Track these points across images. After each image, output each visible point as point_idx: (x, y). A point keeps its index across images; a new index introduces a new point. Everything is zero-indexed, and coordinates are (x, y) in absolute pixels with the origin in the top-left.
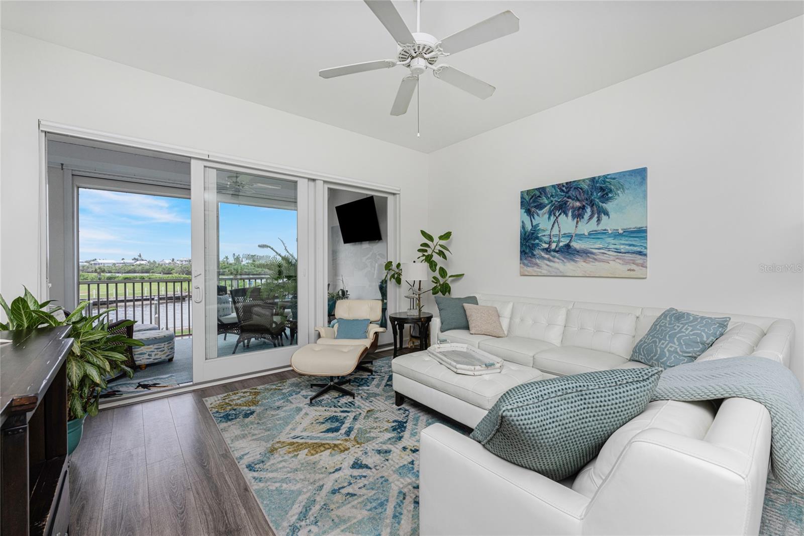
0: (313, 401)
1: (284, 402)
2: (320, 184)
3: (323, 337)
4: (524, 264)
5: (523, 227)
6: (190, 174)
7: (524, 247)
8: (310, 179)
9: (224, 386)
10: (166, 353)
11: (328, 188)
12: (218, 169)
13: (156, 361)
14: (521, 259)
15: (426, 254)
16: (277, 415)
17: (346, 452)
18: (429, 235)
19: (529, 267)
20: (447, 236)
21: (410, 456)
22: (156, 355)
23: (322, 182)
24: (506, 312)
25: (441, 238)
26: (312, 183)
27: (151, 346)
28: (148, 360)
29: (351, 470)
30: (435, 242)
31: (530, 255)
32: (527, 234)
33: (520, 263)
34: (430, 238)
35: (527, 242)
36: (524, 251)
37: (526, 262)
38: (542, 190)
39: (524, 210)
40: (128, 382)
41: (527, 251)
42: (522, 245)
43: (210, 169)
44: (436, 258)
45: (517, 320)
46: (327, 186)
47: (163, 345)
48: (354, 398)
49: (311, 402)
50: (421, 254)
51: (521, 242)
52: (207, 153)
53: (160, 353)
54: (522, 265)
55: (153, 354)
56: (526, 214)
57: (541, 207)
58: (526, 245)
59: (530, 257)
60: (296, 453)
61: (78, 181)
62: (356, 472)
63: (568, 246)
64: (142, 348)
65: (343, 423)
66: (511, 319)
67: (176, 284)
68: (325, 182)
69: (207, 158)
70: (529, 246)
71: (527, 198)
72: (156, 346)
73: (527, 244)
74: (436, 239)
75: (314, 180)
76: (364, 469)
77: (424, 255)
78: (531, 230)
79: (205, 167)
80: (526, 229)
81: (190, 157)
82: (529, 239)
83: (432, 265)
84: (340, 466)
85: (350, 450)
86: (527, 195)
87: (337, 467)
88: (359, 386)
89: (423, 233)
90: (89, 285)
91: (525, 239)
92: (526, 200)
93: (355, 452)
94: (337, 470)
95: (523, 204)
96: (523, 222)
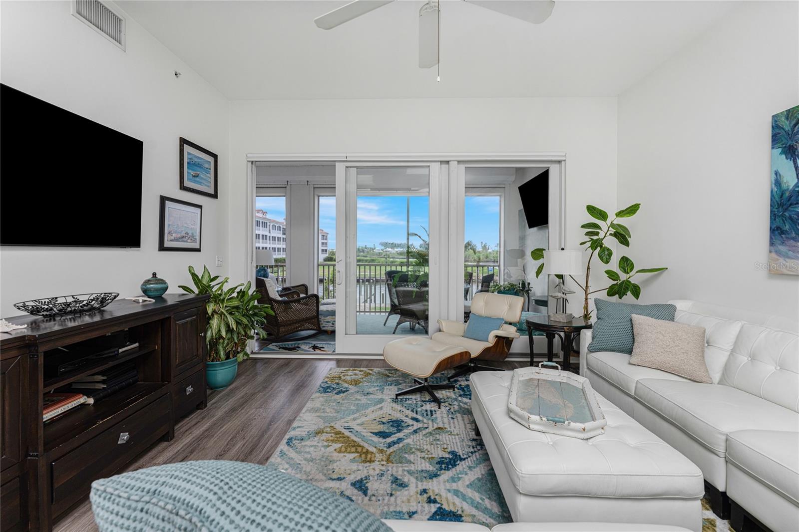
0: (399, 398)
1: (377, 390)
2: (453, 164)
3: (443, 331)
4: (778, 253)
5: (778, 182)
6: (335, 175)
7: (779, 222)
8: (441, 162)
9: (355, 361)
11: (466, 167)
12: (357, 167)
14: (772, 244)
15: (595, 238)
16: (359, 400)
17: (368, 464)
18: (601, 211)
19: (789, 257)
20: (632, 210)
21: (419, 505)
23: (457, 162)
24: (725, 338)
25: (620, 214)
26: (445, 166)
28: (331, 328)
29: (349, 486)
30: (609, 221)
31: (794, 235)
32: (787, 194)
33: (770, 252)
34: (603, 215)
35: (786, 210)
36: (778, 228)
37: (782, 248)
39: (780, 150)
40: (310, 342)
41: (787, 227)
42: (773, 216)
43: (351, 169)
44: (610, 242)
45: (743, 359)
46: (463, 167)
48: (439, 408)
49: (397, 398)
50: (587, 238)
51: (771, 212)
52: (345, 155)
54: (774, 255)
56: (784, 156)
58: (782, 216)
59: (793, 239)
60: (330, 444)
61: (318, 192)
62: (351, 491)
64: (329, 317)
65: (399, 431)
66: (733, 352)
67: (382, 267)
68: (459, 162)
69: (345, 159)
70: (791, 218)
71: (787, 125)
73: (787, 214)
74: (612, 218)
75: (448, 162)
76: (360, 492)
77: (592, 239)
78: (796, 186)
79: (347, 167)
80: (784, 186)
81: (335, 161)
82: (791, 204)
83: (606, 255)
84: (345, 476)
85: (373, 464)
86: (787, 119)
87: (342, 476)
88: (460, 396)
89: (591, 210)
90: (329, 266)
91: (781, 205)
92: (783, 129)
93: (374, 469)
94: (339, 479)
95: (776, 139)
96: (776, 173)
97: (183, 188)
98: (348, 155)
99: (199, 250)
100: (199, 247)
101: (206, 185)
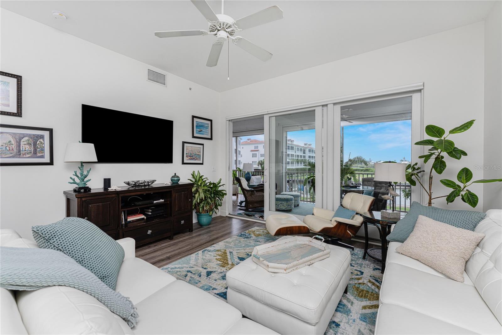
2: (330, 106)
3: (314, 215)
6: (264, 122)
8: (323, 106)
10: (285, 206)
12: (276, 116)
13: (280, 209)
17: (221, 267)
20: (467, 126)
22: (280, 206)
23: (332, 104)
25: (453, 131)
26: (325, 108)
27: (279, 202)
29: (205, 272)
30: (444, 137)
34: (440, 133)
43: (272, 117)
46: (338, 106)
47: (283, 202)
53: (282, 206)
55: (279, 205)
60: (217, 256)
61: (286, 129)
68: (334, 104)
69: (267, 113)
72: (280, 202)
75: (327, 105)
76: (206, 275)
79: (270, 117)
81: (263, 115)
83: (439, 167)
84: (208, 268)
93: (221, 270)
94: (205, 268)
97: (194, 137)
98: (268, 110)
99: (202, 164)
100: (202, 163)
101: (206, 135)
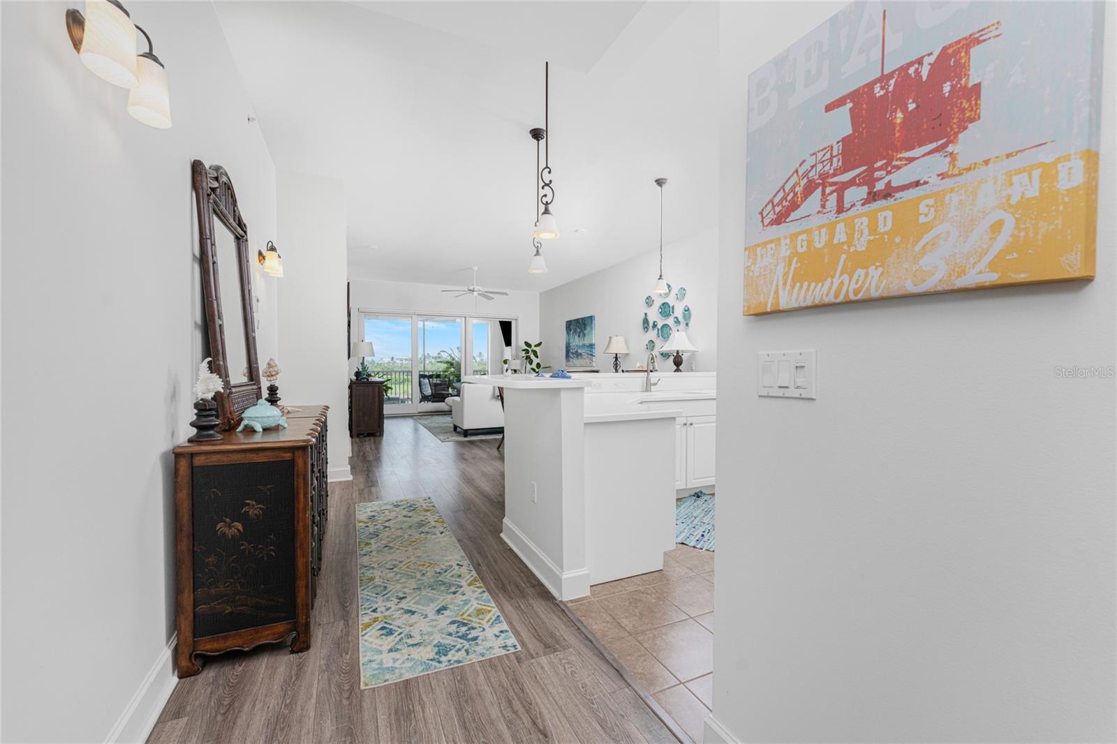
14: (566, 358)
18: (529, 344)
19: (567, 362)
20: (538, 344)
25: (535, 346)
31: (568, 355)
38: (571, 321)
44: (532, 357)
51: (566, 349)
56: (567, 334)
57: (570, 330)
63: (577, 351)
70: (568, 351)
74: (532, 347)
80: (567, 342)
82: (568, 347)
83: (531, 362)
89: (526, 343)
92: (567, 326)
96: (566, 338)
